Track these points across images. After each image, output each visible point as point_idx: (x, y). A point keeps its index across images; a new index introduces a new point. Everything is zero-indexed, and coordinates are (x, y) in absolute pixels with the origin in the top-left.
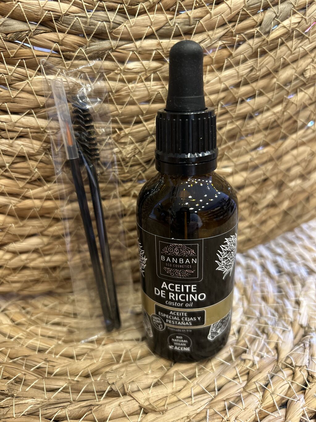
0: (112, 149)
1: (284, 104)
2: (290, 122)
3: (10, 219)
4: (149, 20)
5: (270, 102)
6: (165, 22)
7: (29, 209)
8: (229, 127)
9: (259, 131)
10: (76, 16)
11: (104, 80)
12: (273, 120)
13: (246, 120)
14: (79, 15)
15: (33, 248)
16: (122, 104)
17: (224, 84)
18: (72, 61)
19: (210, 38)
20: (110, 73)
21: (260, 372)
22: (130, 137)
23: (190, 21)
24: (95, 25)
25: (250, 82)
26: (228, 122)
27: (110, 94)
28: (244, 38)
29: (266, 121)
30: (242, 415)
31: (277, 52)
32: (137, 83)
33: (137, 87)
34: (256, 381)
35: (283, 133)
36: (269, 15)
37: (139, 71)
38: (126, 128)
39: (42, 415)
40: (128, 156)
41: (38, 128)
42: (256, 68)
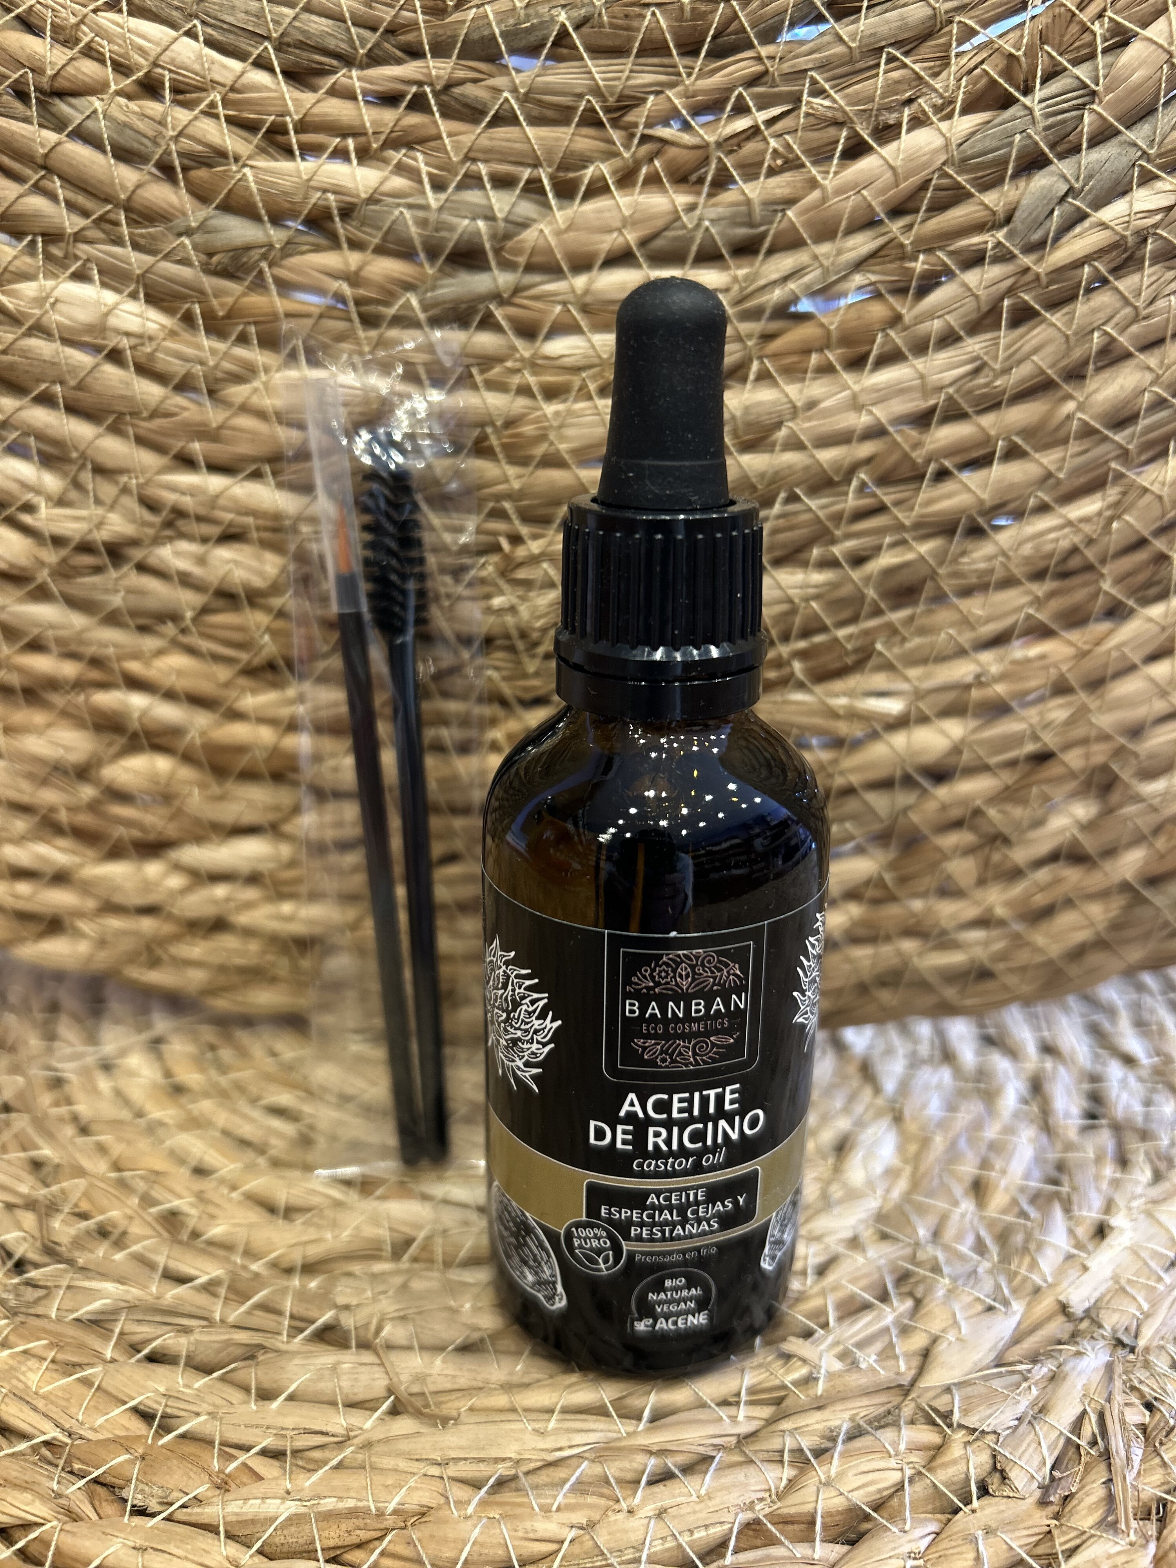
0: (488, 597)
1: (1113, 493)
2: (1141, 556)
3: (186, 773)
4: (615, 213)
5: (1052, 481)
6: (671, 217)
7: (240, 749)
8: (886, 560)
9: (1008, 582)
10: (399, 205)
11: (475, 387)
12: (1065, 544)
13: (957, 538)
14: (410, 200)
15: (245, 868)
16: (523, 461)
17: (871, 413)
18: (382, 330)
19: (821, 265)
20: (492, 368)
21: (819, 1408)
22: (545, 565)
23: (750, 214)
24: (451, 228)
25: (970, 410)
26: (888, 540)
27: (489, 430)
28: (944, 264)
29: (1037, 549)
30: (685, 1510)
31: (1074, 311)
32: (576, 400)
33: (570, 413)
34: (792, 1432)
35: (1107, 593)
36: (1042, 187)
37: (579, 364)
38: (535, 537)
39: (122, 1334)
40: (539, 624)
41: (277, 516)
42: (990, 362)
